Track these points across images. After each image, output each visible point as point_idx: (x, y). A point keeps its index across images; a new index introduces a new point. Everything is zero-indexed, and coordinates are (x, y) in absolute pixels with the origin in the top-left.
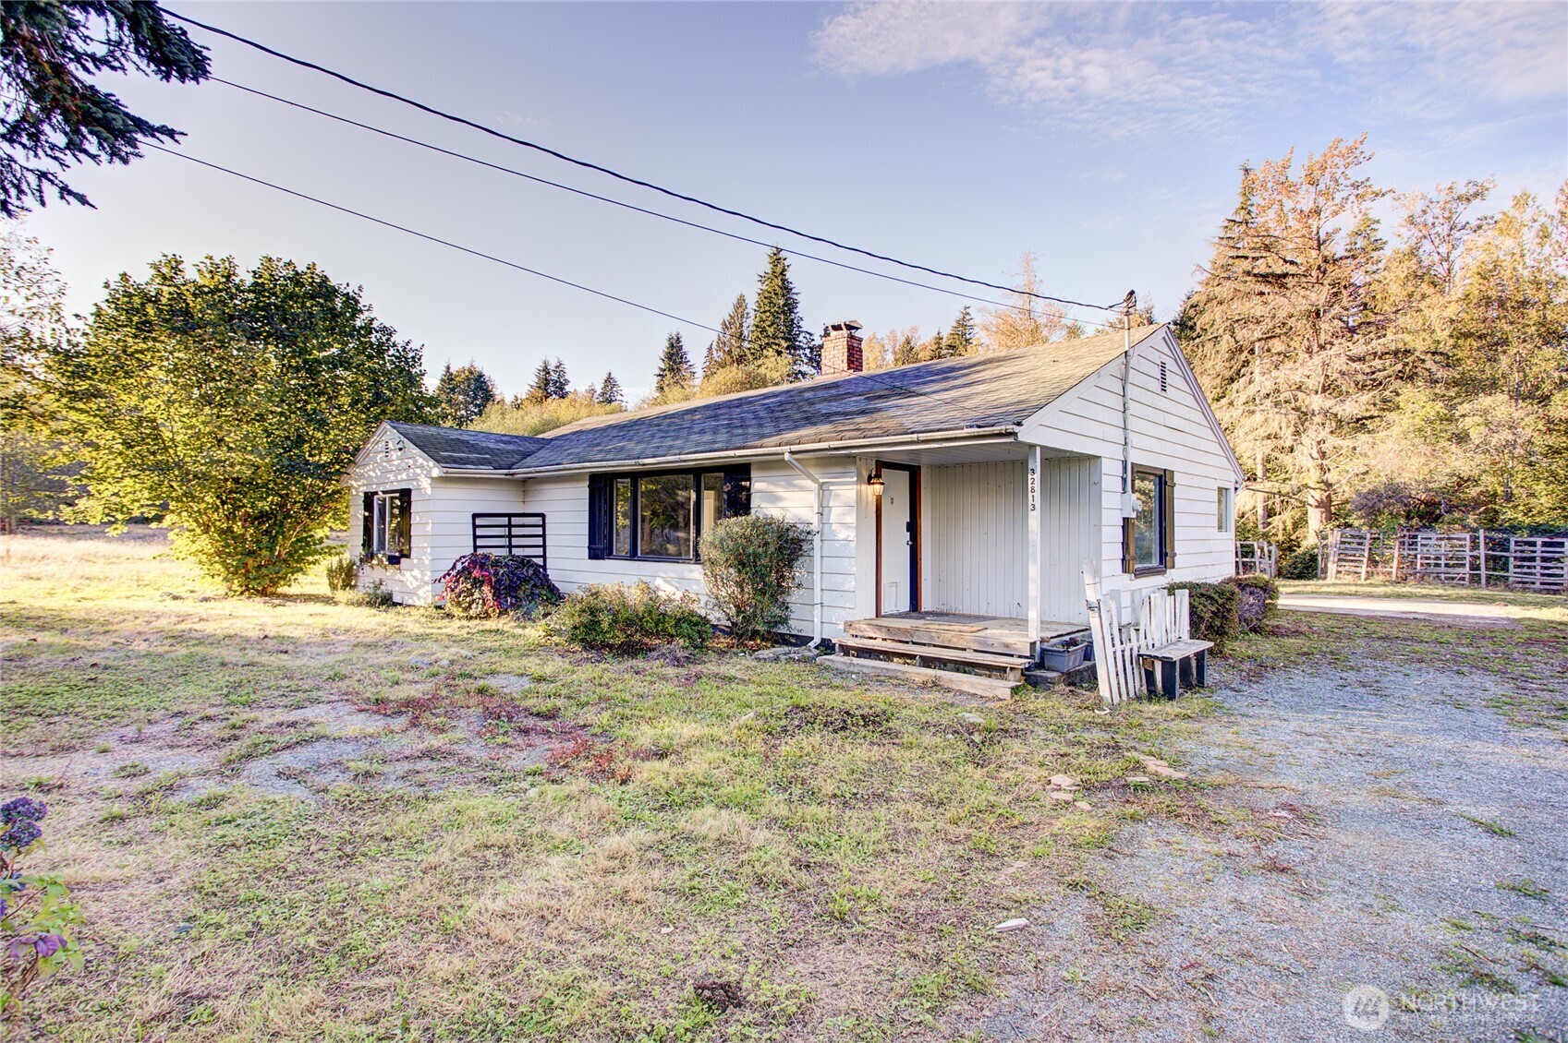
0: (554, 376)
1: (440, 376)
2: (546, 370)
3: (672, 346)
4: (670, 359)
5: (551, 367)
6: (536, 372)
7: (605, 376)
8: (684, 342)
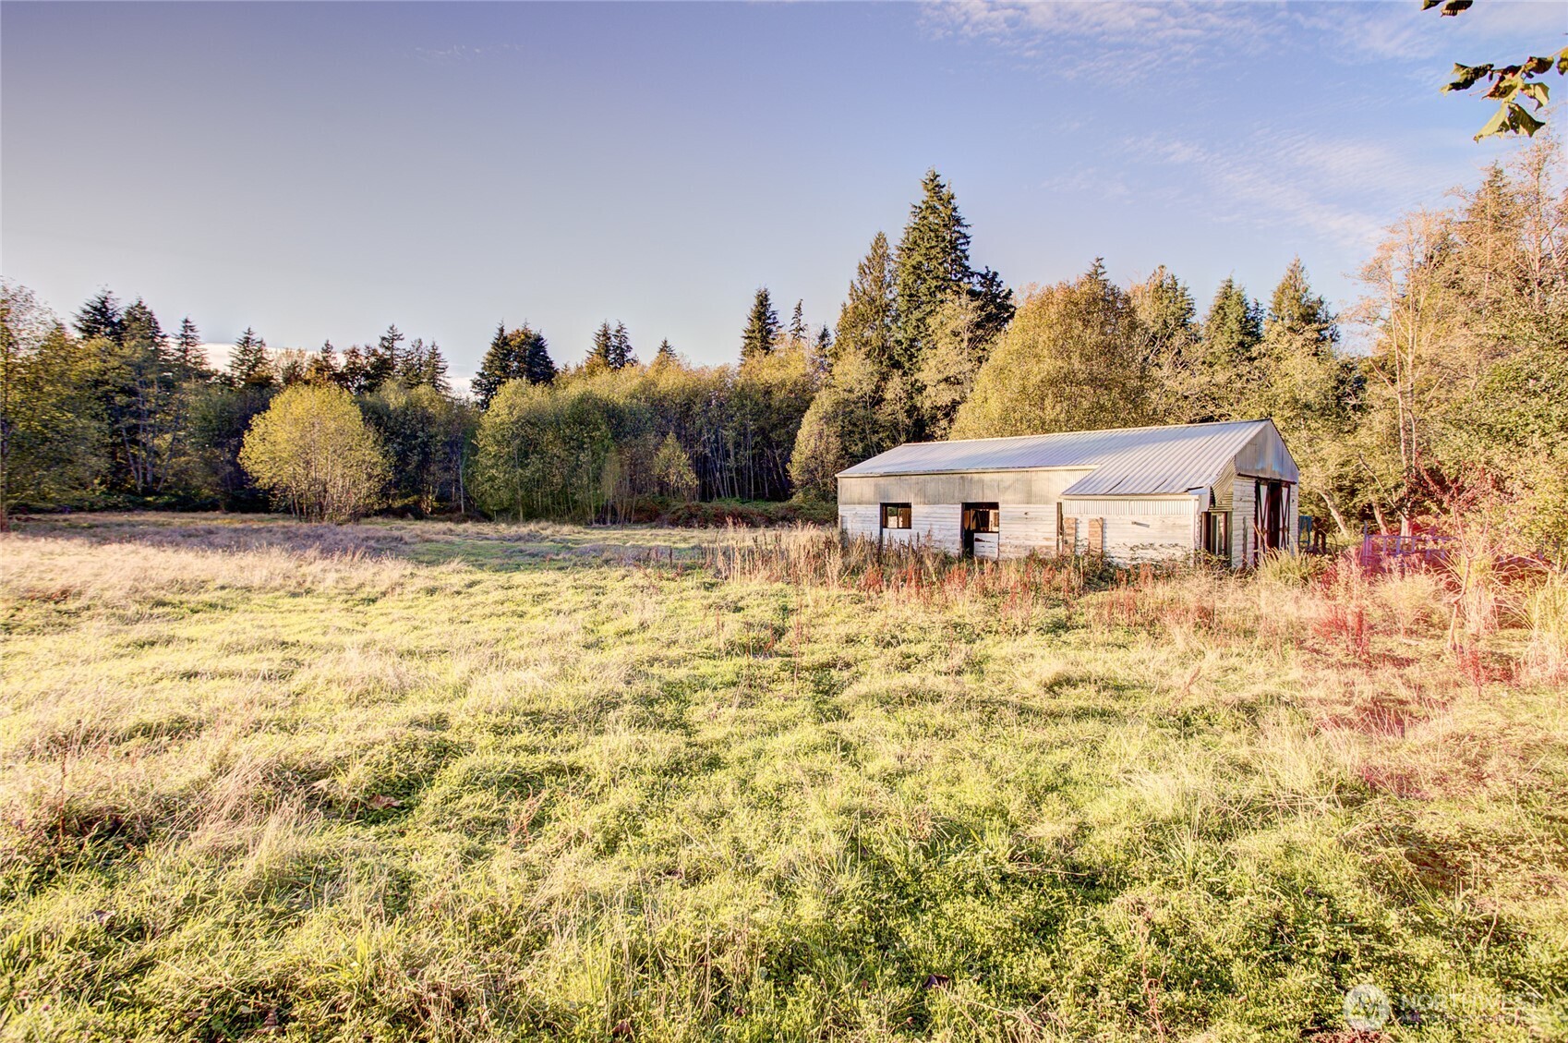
0: (614, 342)
1: (492, 340)
2: (606, 335)
3: (761, 303)
4: (759, 319)
5: (612, 332)
6: (595, 337)
7: (660, 345)
8: (772, 299)
